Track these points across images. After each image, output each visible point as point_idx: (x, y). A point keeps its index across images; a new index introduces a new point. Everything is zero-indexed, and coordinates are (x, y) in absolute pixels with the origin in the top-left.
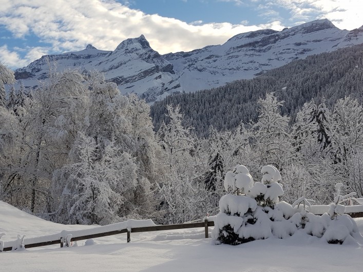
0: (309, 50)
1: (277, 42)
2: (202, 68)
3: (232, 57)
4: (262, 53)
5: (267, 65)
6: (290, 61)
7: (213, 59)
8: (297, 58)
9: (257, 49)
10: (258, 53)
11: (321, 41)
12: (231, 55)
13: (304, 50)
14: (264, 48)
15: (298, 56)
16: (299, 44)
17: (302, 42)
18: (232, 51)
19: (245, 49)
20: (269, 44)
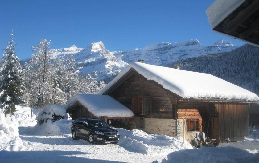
0: (187, 54)
1: (171, 49)
2: (131, 60)
3: (148, 55)
4: (163, 54)
5: (165, 60)
6: (177, 59)
7: (137, 56)
8: (181, 58)
9: (161, 52)
10: (161, 54)
11: (193, 50)
12: (147, 54)
13: (185, 54)
14: (164, 52)
15: (181, 57)
16: (182, 51)
17: (184, 50)
18: (147, 52)
19: (154, 51)
20: (167, 50)
